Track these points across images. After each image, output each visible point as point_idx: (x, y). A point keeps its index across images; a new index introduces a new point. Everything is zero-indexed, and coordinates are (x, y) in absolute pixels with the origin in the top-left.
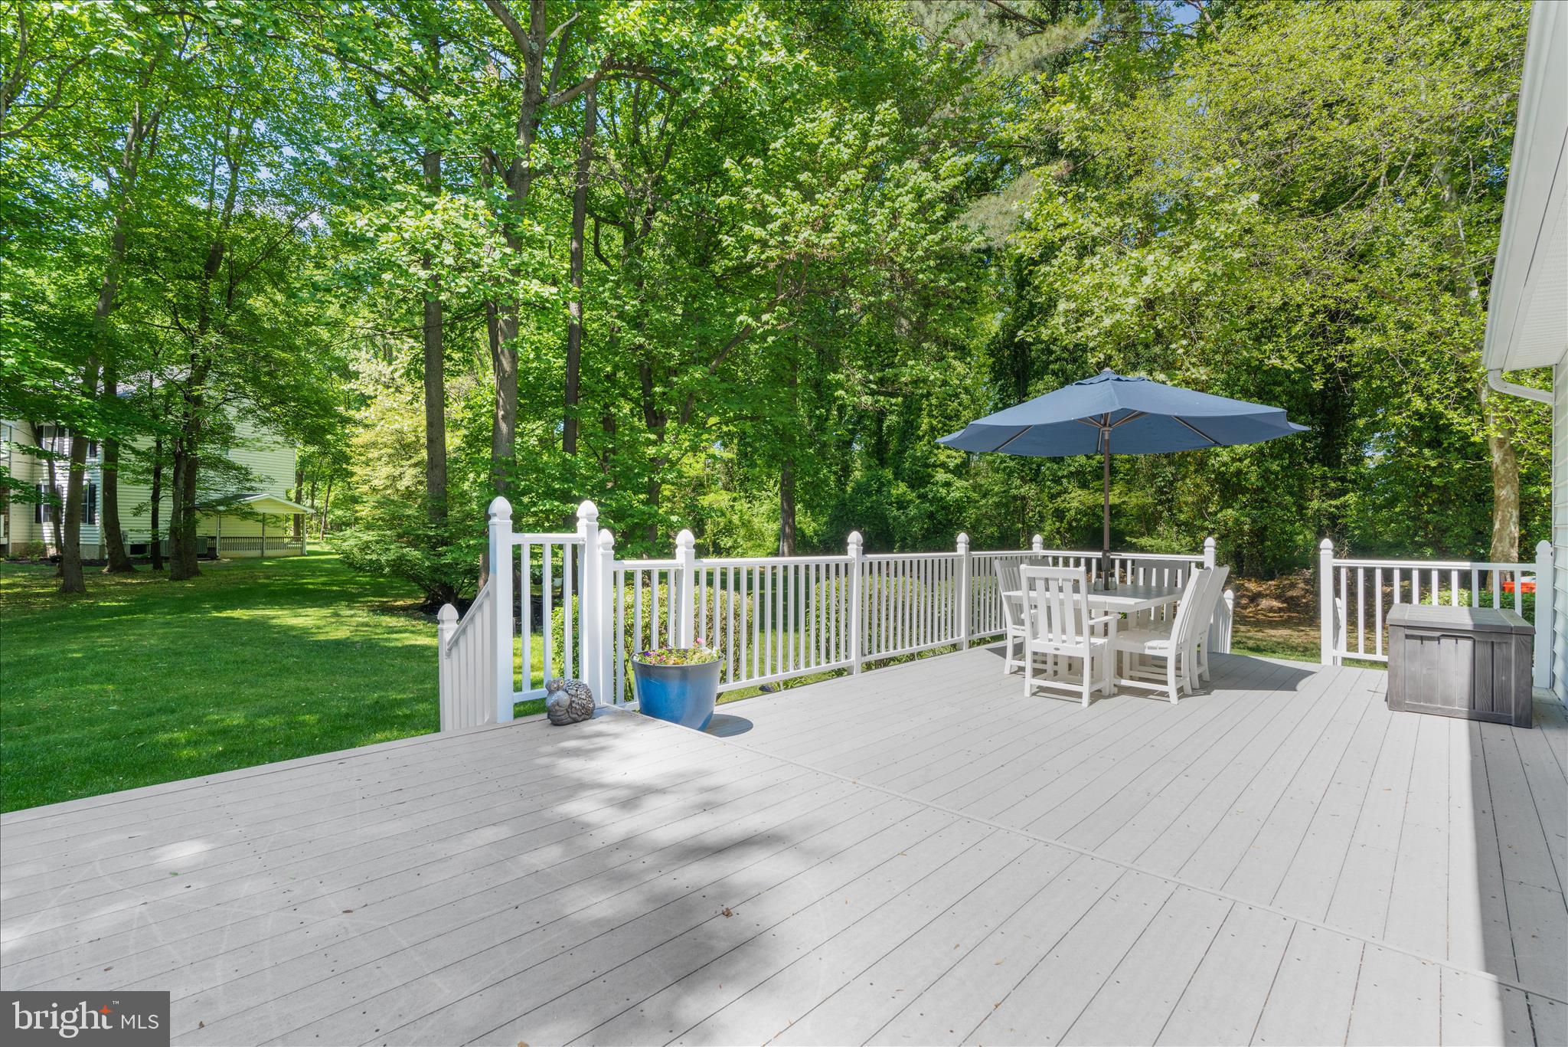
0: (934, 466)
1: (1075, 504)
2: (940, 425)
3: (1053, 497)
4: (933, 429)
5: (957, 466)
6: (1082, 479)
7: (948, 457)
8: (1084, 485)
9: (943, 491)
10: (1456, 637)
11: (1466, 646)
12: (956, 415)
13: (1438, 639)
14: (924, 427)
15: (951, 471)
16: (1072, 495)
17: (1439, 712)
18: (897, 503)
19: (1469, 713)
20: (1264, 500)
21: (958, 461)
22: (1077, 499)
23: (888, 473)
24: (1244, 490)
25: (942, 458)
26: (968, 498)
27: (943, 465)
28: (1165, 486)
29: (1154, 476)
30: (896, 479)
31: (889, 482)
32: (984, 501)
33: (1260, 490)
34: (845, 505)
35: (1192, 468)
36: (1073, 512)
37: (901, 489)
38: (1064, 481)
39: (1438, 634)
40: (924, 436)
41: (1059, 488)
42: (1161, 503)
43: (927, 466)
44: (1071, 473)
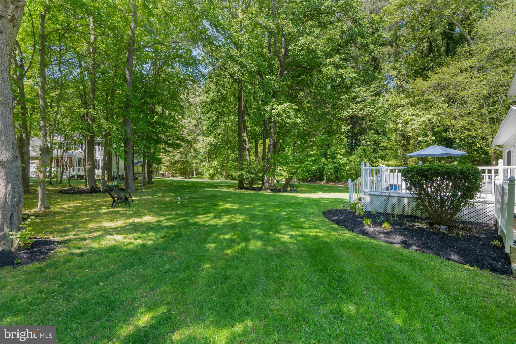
7: (341, 151)
9: (340, 161)
12: (343, 140)
21: (344, 152)
25: (339, 151)
27: (339, 153)
29: (403, 157)
43: (335, 154)
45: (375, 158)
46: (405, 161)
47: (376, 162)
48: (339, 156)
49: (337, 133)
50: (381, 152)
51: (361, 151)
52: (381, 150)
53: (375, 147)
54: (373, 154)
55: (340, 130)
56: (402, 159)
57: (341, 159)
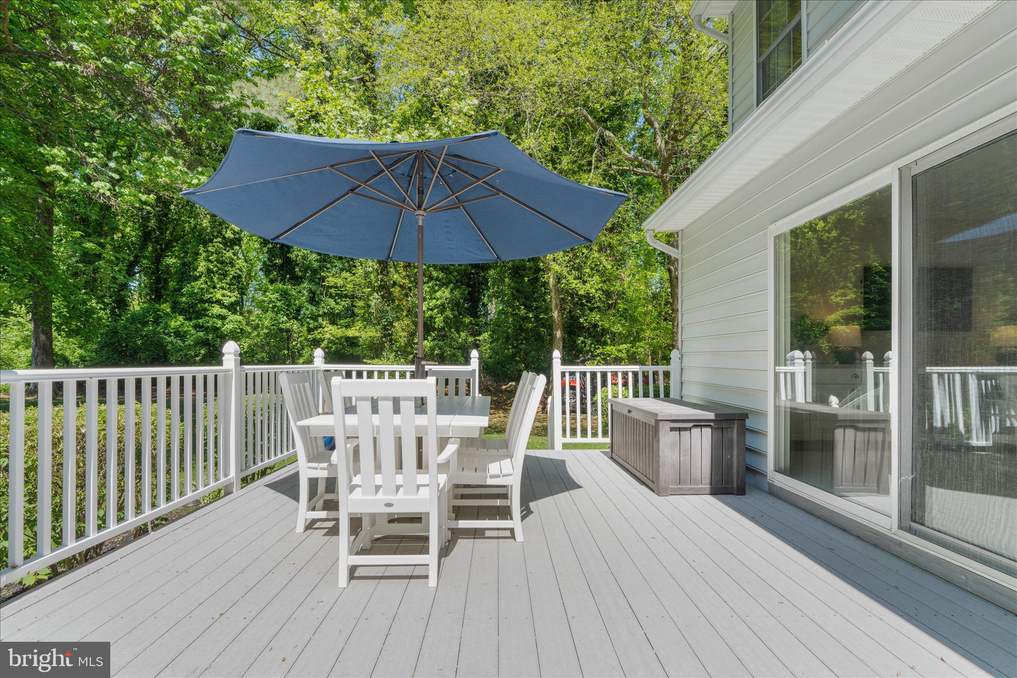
0: (210, 301)
1: (328, 336)
2: (215, 269)
3: (310, 330)
4: (209, 271)
5: (232, 304)
6: (333, 318)
7: (224, 295)
8: (333, 323)
9: (219, 323)
10: (701, 426)
11: (707, 432)
12: (231, 263)
13: (690, 429)
14: (200, 269)
15: (226, 307)
16: (326, 329)
17: (691, 492)
18: (175, 333)
19: (711, 489)
20: (444, 336)
21: (233, 299)
22: (330, 331)
23: (166, 307)
24: (434, 329)
25: (218, 296)
26: (242, 330)
27: (218, 302)
28: (387, 325)
29: (381, 318)
30: (173, 312)
31: (167, 315)
32: (256, 333)
33: (443, 328)
34: (117, 332)
35: (404, 314)
36: (325, 342)
37: (177, 322)
38: (320, 319)
39: (691, 424)
40: (200, 277)
41: (316, 324)
42: (385, 336)
43: (203, 301)
44: (325, 313)
45: (315, 318)
46: (385, 328)
47: (316, 328)
48: (216, 310)
49: (211, 241)
50: (332, 302)
51: (277, 295)
52: (331, 296)
53: (314, 288)
54: (310, 307)
55: (220, 232)
56: (379, 324)
57: (223, 318)
